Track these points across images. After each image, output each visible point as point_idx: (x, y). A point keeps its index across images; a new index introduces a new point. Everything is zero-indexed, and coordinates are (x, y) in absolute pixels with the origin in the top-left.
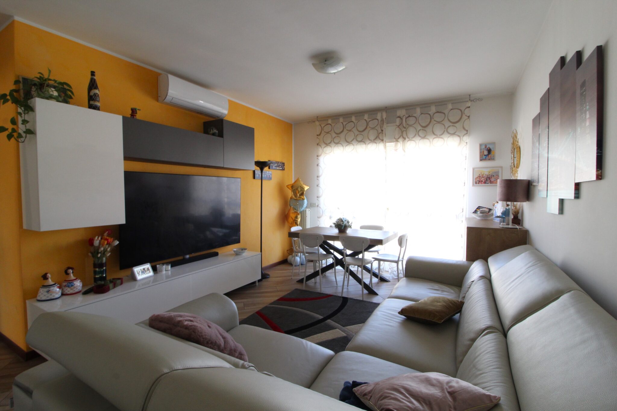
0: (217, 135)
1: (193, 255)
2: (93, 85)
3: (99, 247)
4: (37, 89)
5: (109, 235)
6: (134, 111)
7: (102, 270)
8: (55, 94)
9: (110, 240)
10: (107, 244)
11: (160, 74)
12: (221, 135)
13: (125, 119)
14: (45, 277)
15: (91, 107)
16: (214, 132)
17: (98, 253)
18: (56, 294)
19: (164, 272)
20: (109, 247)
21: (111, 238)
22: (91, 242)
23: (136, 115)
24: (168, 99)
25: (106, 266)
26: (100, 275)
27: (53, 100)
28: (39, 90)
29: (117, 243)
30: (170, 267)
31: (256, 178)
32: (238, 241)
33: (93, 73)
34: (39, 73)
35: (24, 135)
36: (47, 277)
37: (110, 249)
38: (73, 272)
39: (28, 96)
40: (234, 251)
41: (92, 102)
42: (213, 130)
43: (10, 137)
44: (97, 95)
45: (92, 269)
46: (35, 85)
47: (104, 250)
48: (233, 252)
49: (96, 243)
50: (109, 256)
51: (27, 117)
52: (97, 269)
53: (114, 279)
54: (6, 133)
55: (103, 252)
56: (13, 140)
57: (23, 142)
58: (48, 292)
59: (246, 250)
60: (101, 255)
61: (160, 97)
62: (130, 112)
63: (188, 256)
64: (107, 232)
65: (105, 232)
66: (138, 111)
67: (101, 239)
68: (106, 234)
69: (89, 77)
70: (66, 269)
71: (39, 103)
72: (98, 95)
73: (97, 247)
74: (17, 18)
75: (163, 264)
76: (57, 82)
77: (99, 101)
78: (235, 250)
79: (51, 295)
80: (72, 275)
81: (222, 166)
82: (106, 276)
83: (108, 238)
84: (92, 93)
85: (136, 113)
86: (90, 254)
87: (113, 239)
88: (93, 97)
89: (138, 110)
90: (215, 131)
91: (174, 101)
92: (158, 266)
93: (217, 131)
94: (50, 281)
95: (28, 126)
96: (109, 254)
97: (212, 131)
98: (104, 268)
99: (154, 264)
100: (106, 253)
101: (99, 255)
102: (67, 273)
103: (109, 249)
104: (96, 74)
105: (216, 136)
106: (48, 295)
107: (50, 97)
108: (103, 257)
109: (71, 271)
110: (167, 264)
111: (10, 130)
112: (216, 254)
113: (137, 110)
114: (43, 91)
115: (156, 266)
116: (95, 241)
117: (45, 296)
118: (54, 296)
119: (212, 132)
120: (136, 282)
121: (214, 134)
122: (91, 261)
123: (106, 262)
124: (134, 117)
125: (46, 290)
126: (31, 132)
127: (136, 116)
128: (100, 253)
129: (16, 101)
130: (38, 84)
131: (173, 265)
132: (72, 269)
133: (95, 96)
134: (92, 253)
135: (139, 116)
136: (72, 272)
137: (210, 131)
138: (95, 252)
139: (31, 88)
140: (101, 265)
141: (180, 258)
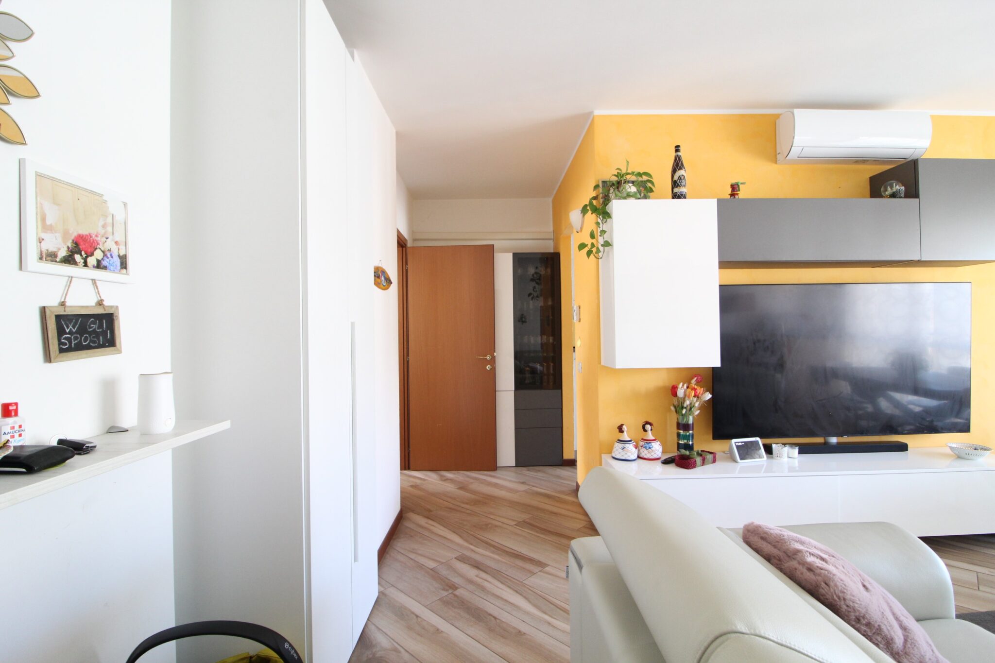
0: (903, 195)
1: (846, 439)
2: (678, 164)
3: (684, 400)
4: (614, 189)
5: (698, 382)
6: (735, 188)
7: (688, 434)
8: (633, 189)
9: (700, 390)
10: (695, 396)
11: (778, 116)
12: (913, 192)
13: (720, 202)
14: (620, 429)
15: (675, 196)
16: (894, 190)
17: (683, 408)
18: (632, 454)
19: (785, 459)
20: (697, 401)
21: (701, 387)
22: (674, 390)
23: (738, 192)
24: (795, 152)
25: (693, 430)
26: (686, 441)
27: (632, 198)
28: (616, 190)
29: (708, 396)
30: (796, 450)
32: (965, 428)
33: (677, 148)
34: (618, 169)
35: (601, 248)
36: (623, 429)
37: (699, 404)
38: (651, 430)
39: (607, 200)
40: (951, 448)
41: (676, 190)
42: (892, 187)
43: (589, 253)
44: (682, 177)
45: (675, 430)
46: (613, 184)
47: (691, 404)
48: (949, 451)
49: (681, 393)
50: (697, 415)
51: (604, 227)
52: (681, 432)
53: (702, 451)
54: (586, 249)
55: (689, 408)
56: (592, 256)
57: (602, 258)
58: (623, 448)
59: (988, 452)
60: (686, 412)
61: (779, 153)
62: (729, 190)
63: (834, 440)
64: (696, 378)
65: (693, 378)
66: (741, 186)
67: (688, 387)
68: (693, 381)
69: (673, 154)
70: (644, 423)
71: (617, 206)
72: (684, 177)
73: (681, 398)
74: (597, 112)
75: (784, 444)
76: (635, 174)
77: (685, 186)
78: (954, 446)
79: (626, 454)
80: (650, 432)
81: (916, 258)
82: (692, 444)
83: (696, 387)
84: (676, 178)
85: (739, 190)
86: (672, 408)
87: (703, 391)
88: (678, 182)
89: (742, 183)
90: (899, 188)
91: (808, 152)
92: (774, 446)
93: (903, 188)
94: (625, 436)
95: (606, 237)
96: (697, 412)
97: (889, 189)
98: (691, 432)
99: (768, 441)
100: (693, 409)
101: (684, 411)
102: (645, 430)
103: (697, 404)
104: (681, 148)
105: (901, 197)
106: (623, 453)
107: (629, 196)
108: (690, 414)
109: (648, 427)
110: (793, 445)
111: (589, 246)
112: (903, 447)
113: (739, 184)
114: (620, 190)
115: (771, 444)
116: (679, 389)
117: (620, 453)
118: (629, 456)
119: (889, 191)
120: (737, 464)
121: (893, 196)
122: (673, 419)
123: (693, 424)
124: (734, 197)
125: (621, 445)
126: (607, 244)
127: (737, 194)
128: (685, 408)
129: (595, 210)
130: (615, 182)
131: (804, 449)
132: (651, 424)
133: (681, 179)
134: (675, 407)
135: (742, 194)
136: (650, 428)
137: (886, 190)
138: (679, 407)
139: (609, 190)
140: (686, 427)
141: (820, 440)
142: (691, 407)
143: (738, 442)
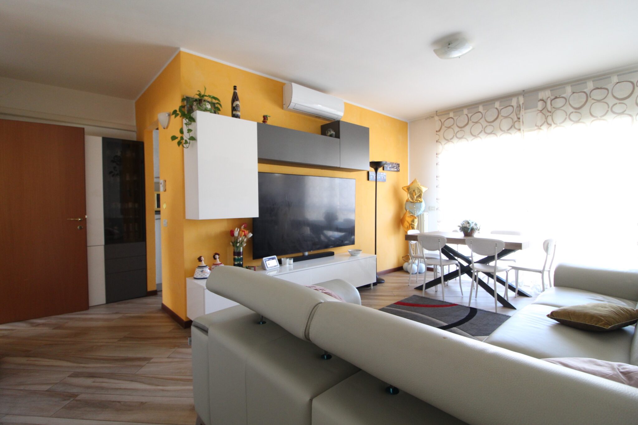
0: (334, 136)
1: (312, 252)
2: (235, 98)
3: (237, 238)
4: (197, 104)
5: (245, 228)
6: (265, 118)
7: (240, 258)
8: (209, 106)
9: (247, 232)
10: (244, 235)
11: (284, 84)
12: (338, 136)
13: (259, 124)
14: (200, 259)
15: (234, 116)
16: (331, 133)
17: (237, 243)
19: (288, 265)
20: (245, 238)
21: (247, 230)
22: (232, 233)
23: (267, 121)
24: (292, 105)
25: (242, 255)
26: (238, 262)
27: (208, 112)
28: (198, 105)
29: (251, 235)
30: (292, 261)
31: (370, 179)
32: (353, 243)
33: (235, 88)
34: (198, 91)
35: (188, 141)
36: (201, 259)
37: (246, 240)
38: (219, 258)
39: (191, 110)
40: (349, 252)
41: (234, 112)
42: (330, 132)
43: (179, 143)
44: (238, 106)
45: (232, 257)
46: (196, 100)
47: (242, 240)
48: (348, 253)
49: (236, 233)
50: (245, 246)
51: (190, 127)
52: (236, 257)
53: (248, 266)
54: (177, 141)
55: (241, 242)
56: (181, 146)
57: (188, 148)
58: (202, 271)
59: (361, 252)
60: (239, 245)
61: (284, 104)
62: (262, 119)
63: (307, 254)
64: (244, 225)
65: (242, 225)
66: (268, 118)
67: (240, 231)
68: (242, 227)
69: (232, 91)
70: (214, 254)
71: (199, 115)
72: (239, 106)
73: (236, 237)
74: (183, 49)
75: (287, 258)
76: (211, 97)
77: (239, 111)
78: (350, 251)
79: (204, 274)
80: (218, 260)
81: (338, 166)
82: (242, 264)
83: (244, 230)
84: (234, 105)
85: (267, 120)
86: (231, 244)
87: (248, 232)
88: (236, 108)
89: (269, 116)
90: (333, 132)
91: (298, 107)
92: (282, 259)
93: (334, 133)
94: (203, 264)
95: (192, 134)
96: (245, 245)
97: (329, 133)
98: (241, 256)
99: (280, 257)
100: (243, 243)
101: (238, 244)
102: (215, 258)
103: (245, 240)
104: (237, 88)
105: (333, 137)
106: (202, 274)
107: (206, 110)
108: (241, 246)
109: (217, 256)
110: (290, 258)
111: (179, 139)
112: (332, 254)
113: (268, 116)
114: (201, 105)
115: (281, 259)
116: (235, 232)
117: (200, 275)
118: (206, 276)
119: (329, 134)
120: (265, 271)
121: (331, 136)
122: (231, 250)
123: (243, 252)
124: (265, 123)
125: (201, 270)
126: (193, 139)
127: (266, 122)
128: (239, 243)
129: (184, 115)
130: (198, 99)
131: (296, 260)
132: (218, 254)
133: (237, 106)
134: (233, 243)
135: (269, 122)
136: (218, 257)
137: (328, 133)
138: (235, 243)
139: (193, 103)
140: (239, 254)
141: (301, 254)
142: (241, 243)
143: (266, 259)
